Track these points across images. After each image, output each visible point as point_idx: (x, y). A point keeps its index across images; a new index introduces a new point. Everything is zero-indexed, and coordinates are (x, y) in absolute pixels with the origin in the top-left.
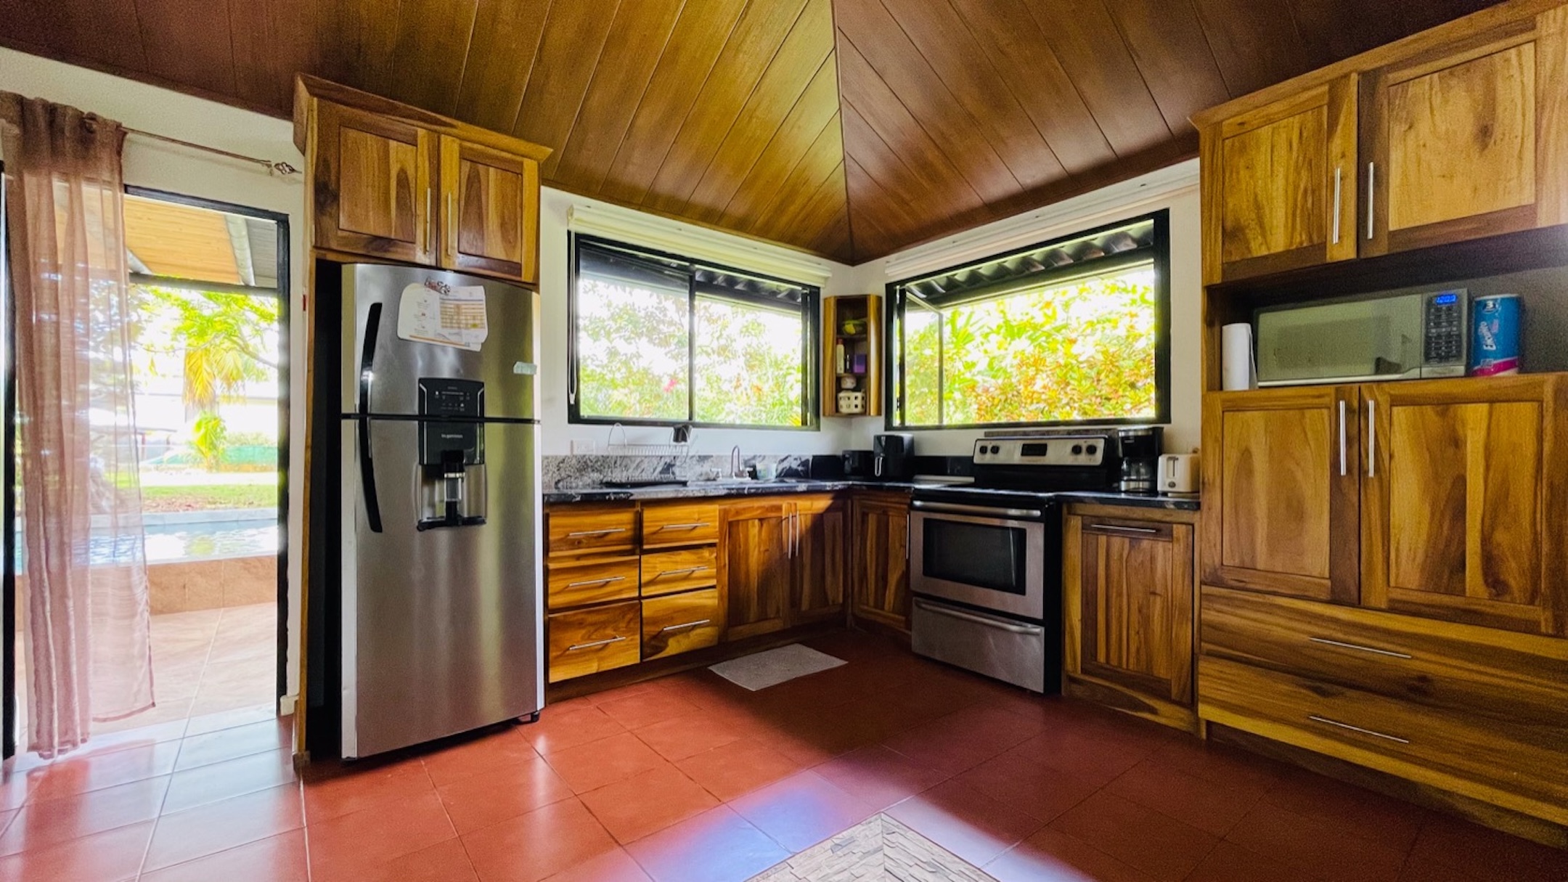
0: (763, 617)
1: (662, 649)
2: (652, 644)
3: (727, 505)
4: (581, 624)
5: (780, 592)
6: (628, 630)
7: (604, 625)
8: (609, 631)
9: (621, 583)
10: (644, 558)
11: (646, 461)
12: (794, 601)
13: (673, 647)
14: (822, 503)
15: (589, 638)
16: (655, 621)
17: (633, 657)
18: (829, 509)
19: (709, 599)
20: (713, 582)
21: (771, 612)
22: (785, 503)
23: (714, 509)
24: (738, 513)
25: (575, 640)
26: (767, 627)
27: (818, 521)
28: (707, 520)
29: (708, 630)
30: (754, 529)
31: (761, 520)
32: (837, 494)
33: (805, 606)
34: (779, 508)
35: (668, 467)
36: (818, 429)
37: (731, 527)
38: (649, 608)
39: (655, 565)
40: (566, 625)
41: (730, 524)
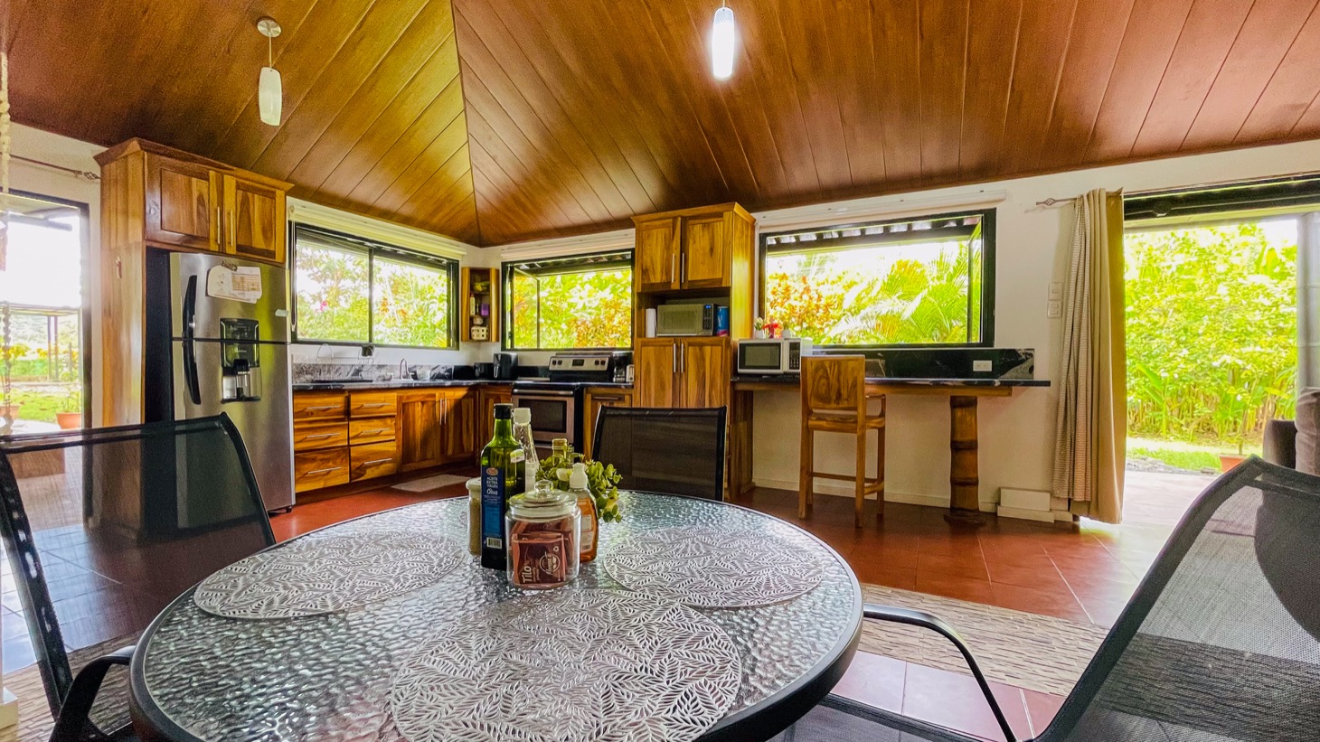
0: (424, 458)
1: (363, 475)
2: (356, 472)
3: (402, 393)
4: (314, 460)
5: (435, 445)
6: (341, 464)
7: (328, 460)
8: (331, 464)
9: (338, 437)
10: (351, 423)
11: (342, 368)
12: (443, 450)
13: (370, 474)
14: (461, 393)
15: (319, 468)
16: (358, 459)
17: (345, 479)
18: (465, 397)
19: (391, 447)
20: (394, 438)
21: (429, 455)
22: (437, 393)
23: (394, 395)
24: (408, 398)
25: (310, 469)
26: (426, 464)
27: (458, 405)
28: (390, 402)
29: (390, 465)
30: (418, 408)
31: (423, 403)
32: (471, 388)
33: (450, 452)
34: (434, 396)
35: (358, 372)
36: (458, 348)
37: (404, 407)
38: (354, 452)
39: (357, 427)
40: (305, 461)
41: (404, 405)
